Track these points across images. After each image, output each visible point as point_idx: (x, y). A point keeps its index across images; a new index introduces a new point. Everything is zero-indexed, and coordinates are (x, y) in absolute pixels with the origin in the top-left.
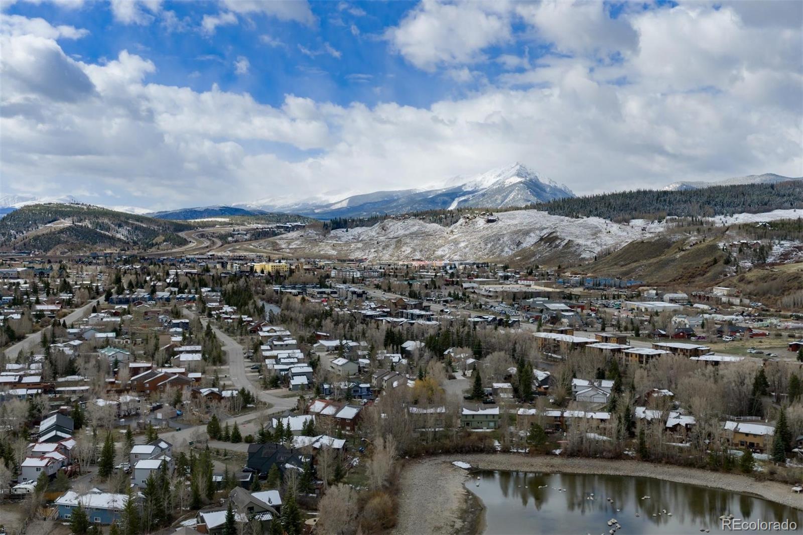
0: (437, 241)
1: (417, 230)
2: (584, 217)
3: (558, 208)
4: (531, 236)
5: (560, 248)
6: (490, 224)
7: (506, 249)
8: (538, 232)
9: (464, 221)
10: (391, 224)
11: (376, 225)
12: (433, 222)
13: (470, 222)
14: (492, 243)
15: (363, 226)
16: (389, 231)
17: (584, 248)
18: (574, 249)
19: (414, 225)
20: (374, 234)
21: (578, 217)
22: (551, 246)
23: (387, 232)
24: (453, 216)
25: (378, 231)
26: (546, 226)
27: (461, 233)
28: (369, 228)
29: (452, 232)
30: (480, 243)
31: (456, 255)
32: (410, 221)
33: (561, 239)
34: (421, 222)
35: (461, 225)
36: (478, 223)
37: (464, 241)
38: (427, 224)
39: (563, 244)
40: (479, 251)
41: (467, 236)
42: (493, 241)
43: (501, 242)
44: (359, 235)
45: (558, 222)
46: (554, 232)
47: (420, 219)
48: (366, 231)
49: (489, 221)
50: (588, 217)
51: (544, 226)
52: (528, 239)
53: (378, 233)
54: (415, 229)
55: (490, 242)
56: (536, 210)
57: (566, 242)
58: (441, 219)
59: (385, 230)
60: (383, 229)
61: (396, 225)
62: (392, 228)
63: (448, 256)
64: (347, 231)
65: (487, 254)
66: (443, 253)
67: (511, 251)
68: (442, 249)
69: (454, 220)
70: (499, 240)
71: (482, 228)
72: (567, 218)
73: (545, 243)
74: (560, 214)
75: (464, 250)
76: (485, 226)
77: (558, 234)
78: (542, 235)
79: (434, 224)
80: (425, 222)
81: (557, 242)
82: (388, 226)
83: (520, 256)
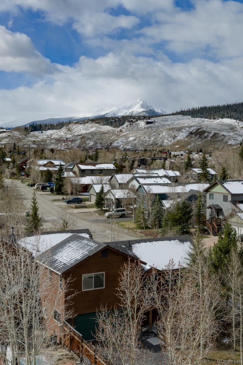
0: (111, 137)
1: (95, 130)
2: (220, 119)
3: (198, 113)
4: (182, 132)
5: (209, 138)
6: (149, 125)
7: (166, 141)
8: (187, 129)
9: (129, 123)
10: (74, 127)
11: (63, 128)
12: (106, 125)
13: (134, 124)
14: (154, 137)
15: (53, 129)
16: (74, 131)
17: (228, 137)
18: (221, 138)
19: (92, 127)
20: (62, 134)
21: (215, 119)
22: (201, 138)
23: (73, 132)
24: (120, 121)
25: (65, 132)
26: (192, 125)
27: (128, 131)
28: (58, 131)
29: (121, 131)
30: (145, 137)
31: (128, 146)
32: (89, 125)
33: (208, 132)
34: (97, 125)
35: (127, 126)
36: (140, 124)
37: (132, 136)
38: (102, 126)
39: (211, 135)
40: (145, 143)
41: (134, 133)
42: (155, 135)
43: (161, 136)
44: (51, 135)
45: (200, 122)
46: (200, 128)
47: (96, 123)
48: (56, 132)
49: (148, 123)
50: (222, 118)
51: (191, 125)
52: (181, 134)
53: (65, 133)
54: (93, 129)
55: (153, 136)
56: (181, 115)
57: (212, 134)
58: (111, 122)
59: (70, 131)
60: (69, 130)
61: (79, 128)
62: (76, 129)
63: (122, 146)
64: (42, 132)
65: (152, 145)
66: (117, 145)
67: (169, 142)
68: (116, 142)
69: (121, 123)
70: (159, 134)
71: (143, 128)
72: (206, 119)
73: (196, 135)
74: (201, 117)
75: (133, 142)
76: (145, 126)
77: (205, 129)
78: (191, 131)
79: (107, 126)
80: (101, 125)
81: (206, 134)
82: (73, 128)
83: (178, 145)
